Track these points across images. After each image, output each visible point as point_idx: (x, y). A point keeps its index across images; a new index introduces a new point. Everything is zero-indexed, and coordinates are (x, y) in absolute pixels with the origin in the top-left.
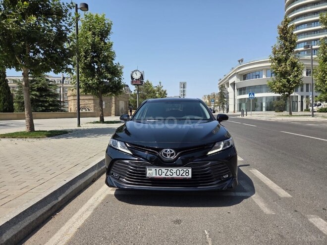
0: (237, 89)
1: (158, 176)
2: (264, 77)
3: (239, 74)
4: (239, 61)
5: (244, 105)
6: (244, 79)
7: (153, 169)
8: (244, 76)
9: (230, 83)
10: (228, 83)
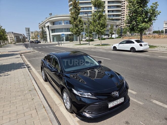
0: (51, 30)
1: (113, 105)
2: (63, 24)
3: (50, 21)
4: (50, 14)
5: (55, 38)
6: (54, 24)
7: (111, 104)
8: (54, 23)
9: (46, 26)
10: (45, 26)
